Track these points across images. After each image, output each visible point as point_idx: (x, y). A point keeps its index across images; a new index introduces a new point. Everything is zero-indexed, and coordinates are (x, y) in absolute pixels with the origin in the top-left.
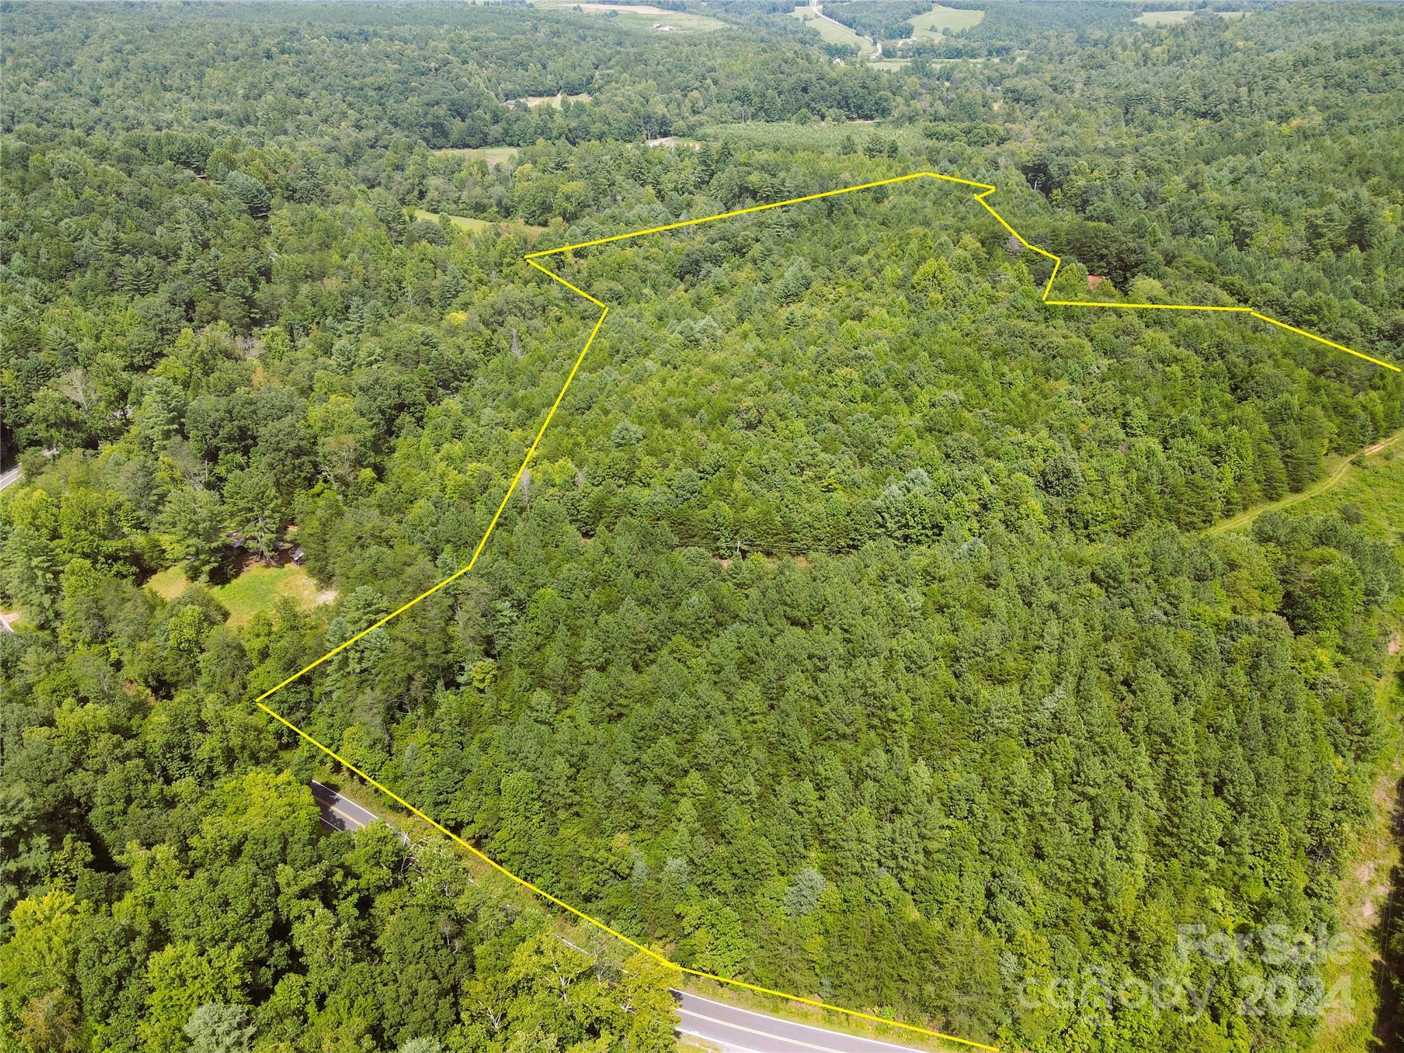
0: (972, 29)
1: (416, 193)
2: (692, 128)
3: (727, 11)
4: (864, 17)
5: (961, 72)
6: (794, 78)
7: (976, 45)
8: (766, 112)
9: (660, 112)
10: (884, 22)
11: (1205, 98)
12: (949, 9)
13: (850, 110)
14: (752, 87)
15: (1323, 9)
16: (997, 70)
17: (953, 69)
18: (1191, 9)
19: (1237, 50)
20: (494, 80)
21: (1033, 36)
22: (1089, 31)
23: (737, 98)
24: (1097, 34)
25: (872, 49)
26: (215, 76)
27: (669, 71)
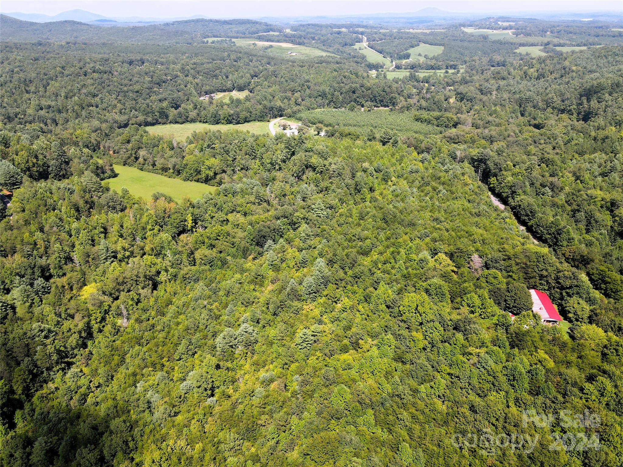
0: (438, 55)
1: (133, 158)
2: (295, 113)
3: (324, 45)
4: (387, 48)
5: (433, 79)
6: (349, 86)
7: (440, 63)
8: (334, 103)
9: (278, 105)
10: (397, 51)
11: (563, 101)
12: (427, 45)
13: (377, 102)
14: (327, 90)
15: (614, 50)
16: (451, 79)
17: (429, 77)
18: (542, 45)
19: (573, 71)
20: (200, 85)
21: (467, 59)
22: (494, 57)
23: (319, 96)
24: (498, 58)
25: (391, 64)
26: (54, 86)
27: (286, 81)
